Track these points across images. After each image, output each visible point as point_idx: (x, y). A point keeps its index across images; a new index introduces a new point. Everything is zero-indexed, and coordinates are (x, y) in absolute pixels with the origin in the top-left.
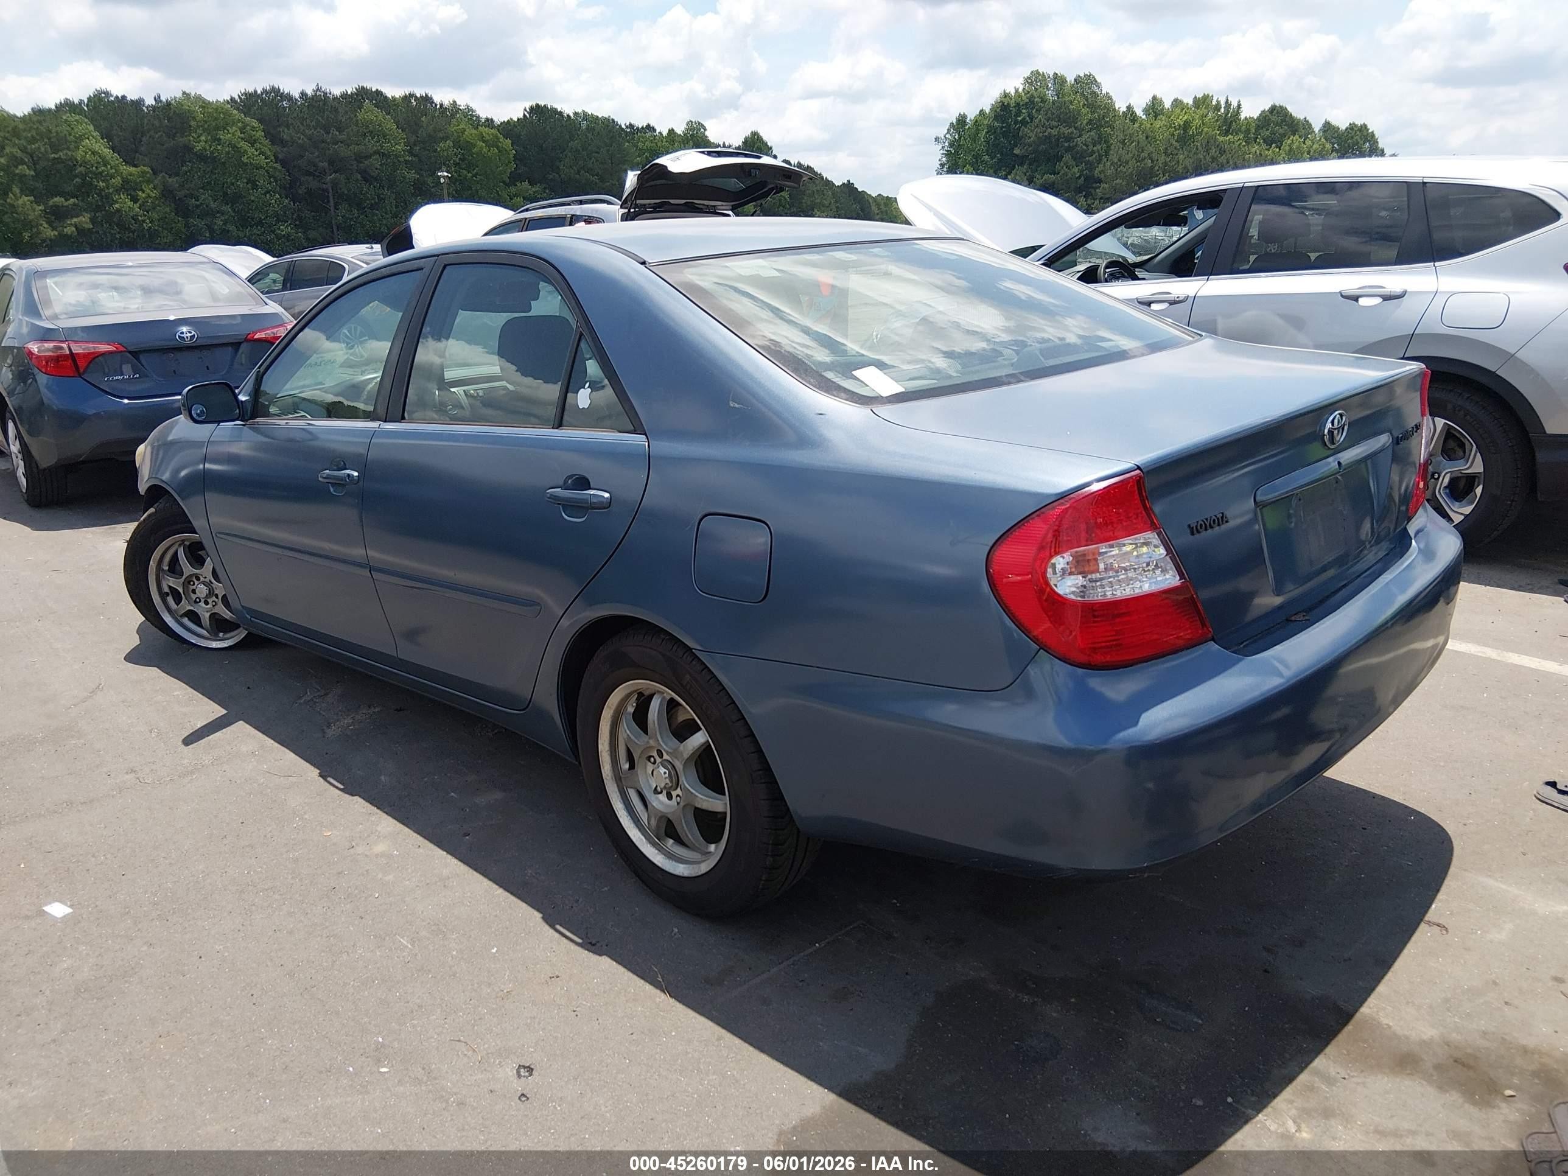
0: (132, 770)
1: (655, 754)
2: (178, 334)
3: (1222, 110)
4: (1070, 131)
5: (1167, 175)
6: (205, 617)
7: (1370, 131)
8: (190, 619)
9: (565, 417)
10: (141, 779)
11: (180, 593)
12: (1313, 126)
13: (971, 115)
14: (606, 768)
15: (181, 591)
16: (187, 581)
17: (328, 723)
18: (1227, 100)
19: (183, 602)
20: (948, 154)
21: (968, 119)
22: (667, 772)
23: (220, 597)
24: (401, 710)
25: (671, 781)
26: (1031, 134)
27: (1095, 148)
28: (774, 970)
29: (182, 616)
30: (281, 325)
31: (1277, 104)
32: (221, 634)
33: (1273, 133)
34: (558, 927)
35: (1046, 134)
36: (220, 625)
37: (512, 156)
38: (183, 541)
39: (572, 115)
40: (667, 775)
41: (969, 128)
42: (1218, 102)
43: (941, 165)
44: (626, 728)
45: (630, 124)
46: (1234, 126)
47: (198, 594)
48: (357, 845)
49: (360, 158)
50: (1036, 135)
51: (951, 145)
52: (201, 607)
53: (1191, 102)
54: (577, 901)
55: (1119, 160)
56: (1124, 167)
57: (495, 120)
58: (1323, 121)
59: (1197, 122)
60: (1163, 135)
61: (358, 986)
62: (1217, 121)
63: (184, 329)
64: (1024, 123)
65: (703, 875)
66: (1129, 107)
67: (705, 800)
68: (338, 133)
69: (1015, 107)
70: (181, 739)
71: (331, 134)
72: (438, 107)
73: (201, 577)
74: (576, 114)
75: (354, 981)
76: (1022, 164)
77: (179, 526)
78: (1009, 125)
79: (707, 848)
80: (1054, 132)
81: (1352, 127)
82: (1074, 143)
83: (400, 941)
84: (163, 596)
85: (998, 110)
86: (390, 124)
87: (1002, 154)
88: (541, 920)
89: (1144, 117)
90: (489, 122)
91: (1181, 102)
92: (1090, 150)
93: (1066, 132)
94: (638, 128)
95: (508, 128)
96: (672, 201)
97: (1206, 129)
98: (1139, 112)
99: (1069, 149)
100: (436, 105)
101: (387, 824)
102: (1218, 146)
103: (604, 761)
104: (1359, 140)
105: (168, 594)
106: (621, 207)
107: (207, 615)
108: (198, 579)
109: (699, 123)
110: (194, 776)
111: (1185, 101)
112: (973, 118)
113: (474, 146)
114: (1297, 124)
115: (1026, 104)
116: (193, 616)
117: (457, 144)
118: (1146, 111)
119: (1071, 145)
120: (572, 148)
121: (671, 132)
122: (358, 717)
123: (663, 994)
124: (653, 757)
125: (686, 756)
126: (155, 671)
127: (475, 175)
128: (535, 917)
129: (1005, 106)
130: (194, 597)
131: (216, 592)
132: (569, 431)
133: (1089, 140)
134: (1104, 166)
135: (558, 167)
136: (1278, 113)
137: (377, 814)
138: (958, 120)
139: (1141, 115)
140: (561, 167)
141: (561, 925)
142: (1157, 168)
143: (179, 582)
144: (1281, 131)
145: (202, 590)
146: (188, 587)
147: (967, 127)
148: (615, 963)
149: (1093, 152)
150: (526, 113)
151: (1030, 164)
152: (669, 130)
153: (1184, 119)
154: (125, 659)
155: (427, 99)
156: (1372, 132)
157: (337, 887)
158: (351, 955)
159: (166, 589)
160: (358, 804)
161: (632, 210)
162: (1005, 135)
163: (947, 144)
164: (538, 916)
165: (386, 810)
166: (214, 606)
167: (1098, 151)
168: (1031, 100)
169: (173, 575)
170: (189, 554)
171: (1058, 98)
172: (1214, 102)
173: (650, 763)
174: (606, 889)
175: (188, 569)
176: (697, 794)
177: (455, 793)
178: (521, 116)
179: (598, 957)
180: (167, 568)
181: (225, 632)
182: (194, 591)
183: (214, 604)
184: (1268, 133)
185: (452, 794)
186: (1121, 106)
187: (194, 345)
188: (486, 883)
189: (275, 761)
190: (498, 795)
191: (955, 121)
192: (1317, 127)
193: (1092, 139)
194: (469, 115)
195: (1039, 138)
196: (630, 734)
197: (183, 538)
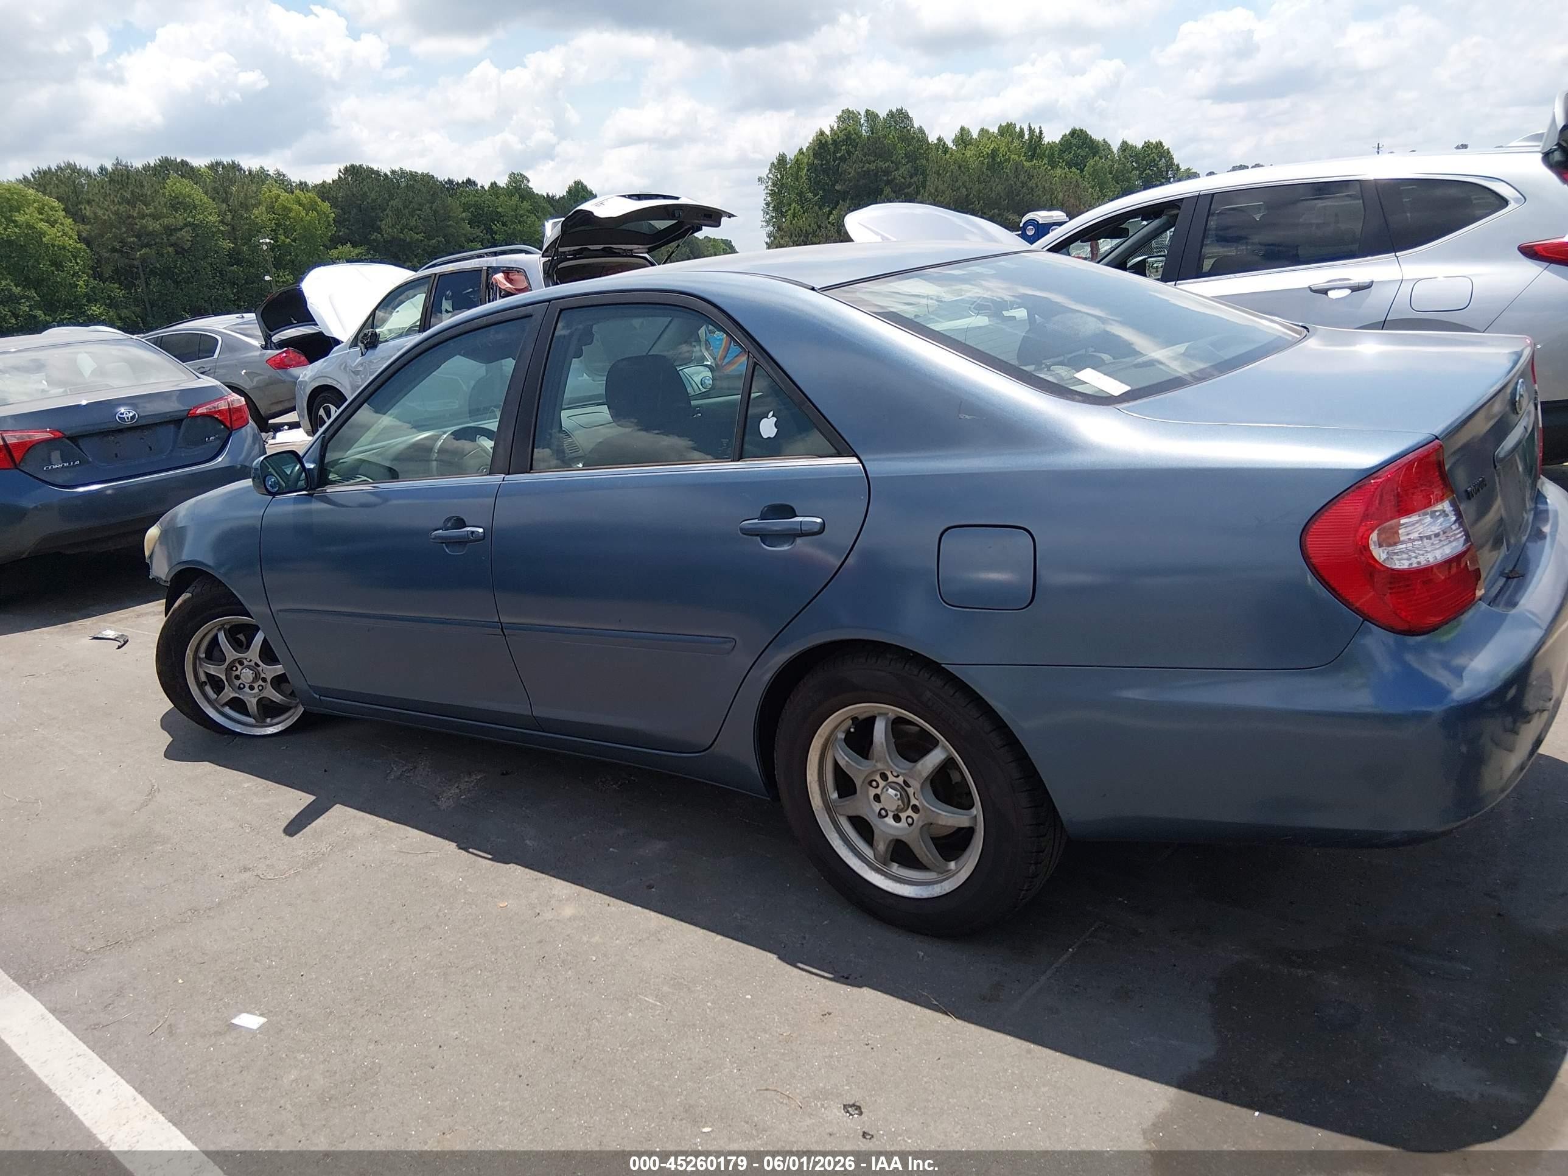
0: (245, 868)
1: (878, 778)
2: (118, 414)
3: (1027, 137)
4: (887, 164)
5: (982, 202)
6: (252, 702)
7: (1165, 148)
8: (231, 708)
9: (746, 446)
10: (261, 876)
11: (222, 680)
12: (1112, 147)
13: (791, 155)
14: (816, 799)
15: (224, 678)
16: (229, 667)
17: (436, 796)
18: (1030, 127)
19: (226, 690)
20: (772, 194)
21: (788, 159)
22: (899, 794)
23: (269, 681)
24: (507, 773)
25: (903, 802)
26: (850, 170)
27: (912, 181)
28: (1043, 979)
29: (226, 704)
30: (221, 399)
31: (1077, 128)
32: (268, 720)
33: (1076, 156)
34: (799, 965)
35: (864, 169)
36: (269, 710)
37: (331, 219)
38: (223, 625)
39: (389, 174)
40: (899, 796)
41: (790, 167)
42: (1022, 130)
43: (766, 204)
44: (843, 754)
45: (449, 180)
46: (1038, 151)
47: (243, 679)
48: (541, 910)
49: (170, 231)
50: (855, 170)
51: (774, 185)
52: (248, 693)
53: (996, 131)
54: (804, 938)
55: (936, 190)
56: (942, 196)
57: (309, 183)
58: (1121, 141)
59: (1003, 149)
60: (974, 164)
61: (628, 1051)
62: (1022, 147)
63: (122, 410)
64: (843, 159)
65: (947, 894)
66: (940, 139)
67: (951, 817)
68: (144, 208)
69: (832, 144)
70: (282, 828)
71: (137, 209)
72: (247, 173)
73: (245, 661)
74: (393, 172)
75: (620, 1046)
76: (844, 200)
77: (220, 609)
78: (828, 162)
79: (947, 866)
80: (873, 167)
81: (1147, 145)
82: (893, 177)
83: (646, 1000)
84: (201, 686)
85: (817, 148)
86: (197, 194)
87: (824, 190)
88: (779, 961)
89: (954, 148)
90: (303, 186)
91: (987, 131)
92: (907, 183)
93: (884, 166)
94: (458, 184)
95: (323, 190)
96: (590, 247)
97: (1013, 156)
98: (950, 144)
99: (888, 183)
100: (245, 172)
101: (561, 888)
102: (1026, 171)
103: (813, 791)
104: (1156, 157)
105: (205, 683)
106: (543, 256)
107: (254, 701)
108: (241, 663)
109: (521, 175)
110: (321, 866)
111: (991, 131)
112: (793, 157)
113: (291, 210)
114: (1096, 146)
115: (843, 141)
116: (238, 705)
117: (271, 209)
118: (956, 141)
119: (890, 178)
120: (392, 207)
121: (494, 185)
122: (462, 787)
123: (946, 1017)
124: (875, 781)
125: (925, 774)
126: (207, 766)
127: (294, 240)
128: (772, 959)
129: (823, 144)
130: (237, 683)
131: (263, 675)
132: (757, 462)
133: (906, 172)
134: (923, 196)
135: (380, 228)
136: (1078, 136)
137: (544, 878)
138: (779, 160)
139: (951, 146)
140: (383, 227)
141: (802, 963)
142: (972, 195)
143: (221, 669)
144: (1083, 154)
145: (247, 675)
146: (231, 674)
147: (788, 166)
148: (879, 993)
149: (910, 185)
150: (341, 174)
151: (852, 199)
152: (492, 184)
153: (991, 148)
154: (165, 756)
155: (235, 167)
156: (1168, 149)
157: (546, 955)
158: (602, 1021)
159: (203, 678)
160: (517, 872)
161: (555, 258)
162: (825, 172)
163: (770, 183)
164: (774, 957)
165: (551, 873)
166: (260, 690)
167: (915, 182)
168: (848, 136)
169: (212, 662)
170: (230, 638)
171: (872, 134)
172: (1018, 129)
173: (871, 788)
174: (826, 922)
175: (231, 654)
176: (940, 812)
177: (613, 848)
178: (336, 177)
179: (859, 989)
180: (204, 655)
181: (272, 717)
182: (238, 677)
183: (260, 688)
184: (1071, 156)
185: (611, 849)
186: (932, 139)
187: (135, 425)
188: (701, 932)
189: (402, 839)
190: (659, 846)
191: (775, 161)
192: (1115, 147)
193: (909, 172)
194: (281, 180)
195: (859, 173)
196: (849, 761)
197: (222, 622)
